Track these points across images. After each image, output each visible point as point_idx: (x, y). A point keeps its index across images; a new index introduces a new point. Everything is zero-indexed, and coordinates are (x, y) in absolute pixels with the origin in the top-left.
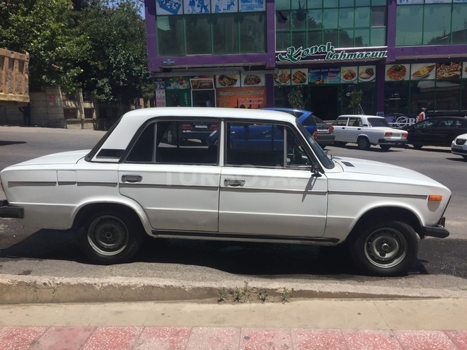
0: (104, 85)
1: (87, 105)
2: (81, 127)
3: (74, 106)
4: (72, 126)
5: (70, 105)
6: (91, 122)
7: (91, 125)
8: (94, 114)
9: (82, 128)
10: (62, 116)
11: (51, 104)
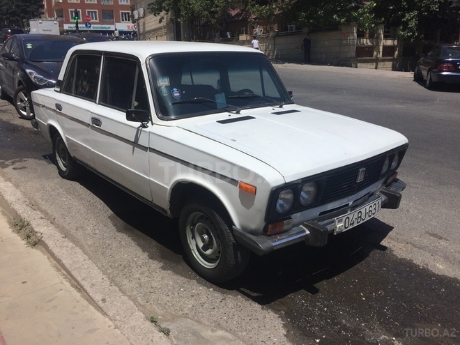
0: (412, 19)
1: (389, 42)
2: (374, 66)
3: (369, 44)
4: (365, 65)
5: (365, 42)
6: (389, 60)
7: (390, 64)
8: (397, 52)
9: (376, 68)
10: (354, 54)
11: (344, 42)
